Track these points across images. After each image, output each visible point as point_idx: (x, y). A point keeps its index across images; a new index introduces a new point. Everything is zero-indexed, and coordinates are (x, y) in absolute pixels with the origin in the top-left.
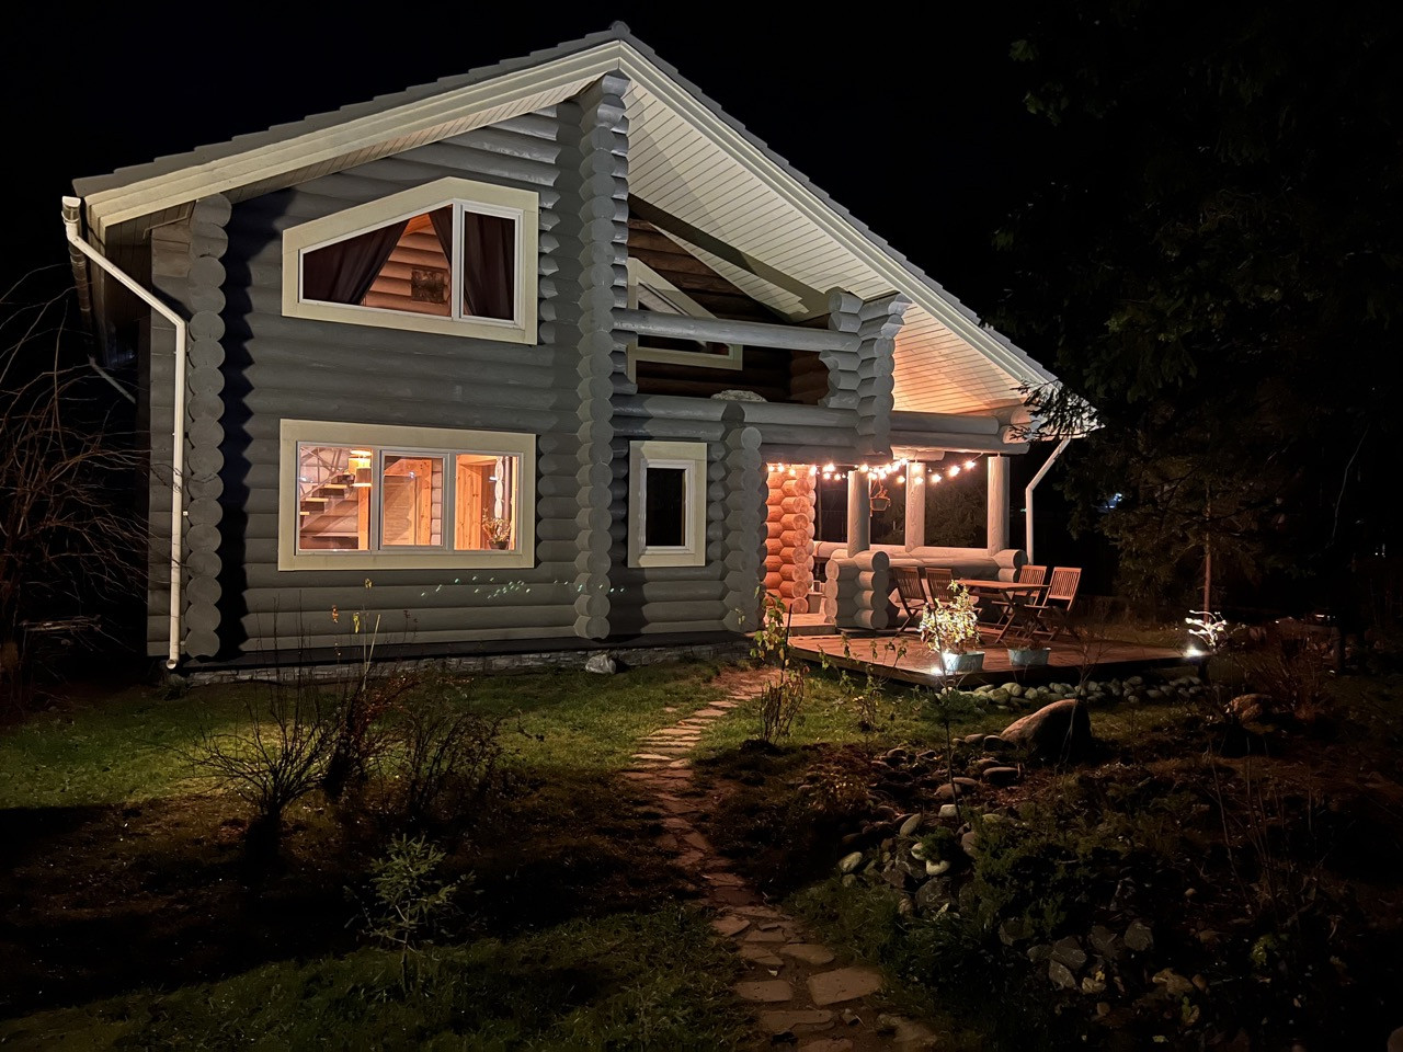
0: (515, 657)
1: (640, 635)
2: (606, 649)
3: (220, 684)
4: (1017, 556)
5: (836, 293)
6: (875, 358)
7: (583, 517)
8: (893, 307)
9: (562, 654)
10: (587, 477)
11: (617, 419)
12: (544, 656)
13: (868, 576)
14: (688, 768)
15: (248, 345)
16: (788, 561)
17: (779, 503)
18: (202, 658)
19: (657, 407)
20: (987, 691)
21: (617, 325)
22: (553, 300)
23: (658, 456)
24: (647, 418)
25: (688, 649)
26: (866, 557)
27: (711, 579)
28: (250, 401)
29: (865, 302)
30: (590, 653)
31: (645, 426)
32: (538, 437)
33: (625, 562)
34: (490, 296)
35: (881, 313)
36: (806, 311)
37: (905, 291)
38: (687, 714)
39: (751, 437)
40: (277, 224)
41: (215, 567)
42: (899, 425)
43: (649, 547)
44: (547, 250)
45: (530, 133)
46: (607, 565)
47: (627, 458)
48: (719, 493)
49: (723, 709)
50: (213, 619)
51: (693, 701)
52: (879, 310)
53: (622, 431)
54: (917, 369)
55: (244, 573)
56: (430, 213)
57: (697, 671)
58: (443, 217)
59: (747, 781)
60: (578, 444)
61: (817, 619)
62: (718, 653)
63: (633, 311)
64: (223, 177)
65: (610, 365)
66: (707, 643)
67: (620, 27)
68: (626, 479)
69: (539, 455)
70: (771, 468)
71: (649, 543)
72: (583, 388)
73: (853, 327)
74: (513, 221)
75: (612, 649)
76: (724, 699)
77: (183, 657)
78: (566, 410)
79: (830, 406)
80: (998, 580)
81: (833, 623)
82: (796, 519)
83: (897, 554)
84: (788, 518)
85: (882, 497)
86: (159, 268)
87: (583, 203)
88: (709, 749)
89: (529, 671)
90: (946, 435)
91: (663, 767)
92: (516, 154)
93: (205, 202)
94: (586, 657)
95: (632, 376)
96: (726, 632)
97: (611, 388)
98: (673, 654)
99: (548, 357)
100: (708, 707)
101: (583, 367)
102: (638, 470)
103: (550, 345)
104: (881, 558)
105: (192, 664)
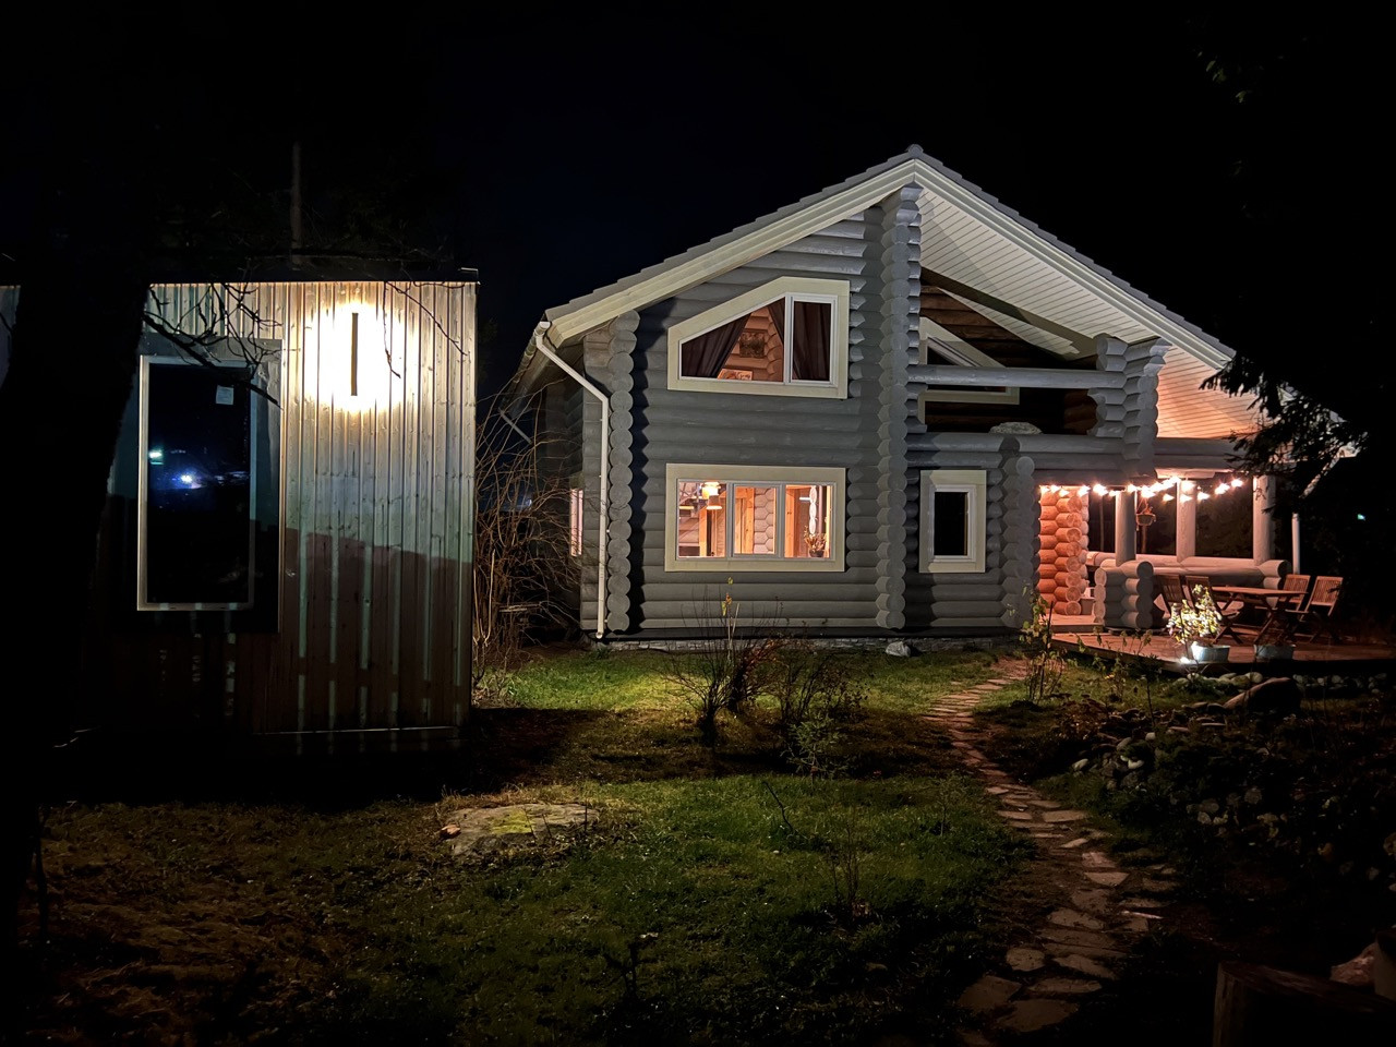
0: (832, 640)
1: (930, 628)
2: (901, 637)
3: (629, 650)
4: (1281, 568)
5: (1103, 338)
6: (1138, 394)
7: (883, 532)
8: (1153, 350)
9: (867, 640)
10: (886, 500)
11: (911, 453)
12: (854, 640)
13: (1133, 583)
14: (969, 717)
15: (645, 412)
16: (1061, 569)
17: (1053, 518)
18: (618, 632)
19: (943, 442)
20: (1230, 678)
21: (911, 379)
22: (859, 362)
23: (943, 482)
24: (934, 452)
25: (971, 641)
26: (1132, 566)
27: (990, 583)
28: (646, 451)
29: (1130, 345)
30: (889, 641)
31: (933, 458)
32: (847, 471)
33: (916, 568)
34: (812, 364)
35: (1144, 355)
36: (1076, 352)
37: (1165, 335)
38: (969, 687)
39: (1026, 464)
40: (665, 324)
41: (626, 569)
42: (1163, 450)
43: (939, 558)
44: (856, 324)
45: (843, 235)
46: (903, 571)
47: (918, 485)
48: (997, 512)
49: (999, 685)
50: (625, 605)
51: (976, 677)
52: (1142, 352)
53: (915, 463)
54: (1183, 399)
55: (642, 572)
56: (768, 306)
57: (978, 658)
58: (777, 308)
59: (1013, 725)
60: (878, 474)
61: (1088, 620)
62: (996, 645)
63: (924, 366)
64: (636, 297)
65: (905, 412)
66: (988, 636)
67: (915, 149)
68: (917, 501)
69: (848, 484)
70: (1043, 490)
71: (935, 554)
72: (882, 431)
73: (1119, 367)
74: (830, 305)
75: (907, 638)
76: (1000, 678)
77: (607, 631)
78: (869, 448)
79: (1098, 435)
80: (1263, 588)
81: (1102, 623)
82: (1069, 533)
83: (1162, 563)
84: (1062, 532)
85: (1148, 513)
86: (590, 362)
87: (884, 285)
88: (985, 707)
89: (842, 651)
90: (1210, 458)
91: (951, 716)
92: (833, 253)
93: (624, 317)
94: (886, 643)
95: (922, 417)
96: (1004, 627)
97: (905, 429)
98: (959, 644)
99: (856, 407)
100: (986, 682)
101: (883, 414)
102: (927, 494)
103: (857, 398)
104: (1145, 568)
105: (611, 635)
